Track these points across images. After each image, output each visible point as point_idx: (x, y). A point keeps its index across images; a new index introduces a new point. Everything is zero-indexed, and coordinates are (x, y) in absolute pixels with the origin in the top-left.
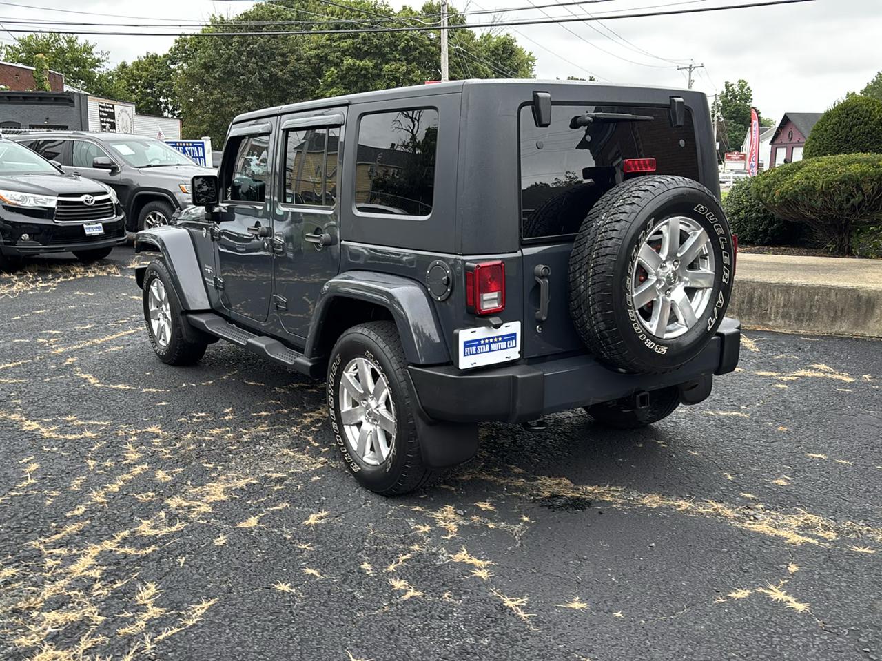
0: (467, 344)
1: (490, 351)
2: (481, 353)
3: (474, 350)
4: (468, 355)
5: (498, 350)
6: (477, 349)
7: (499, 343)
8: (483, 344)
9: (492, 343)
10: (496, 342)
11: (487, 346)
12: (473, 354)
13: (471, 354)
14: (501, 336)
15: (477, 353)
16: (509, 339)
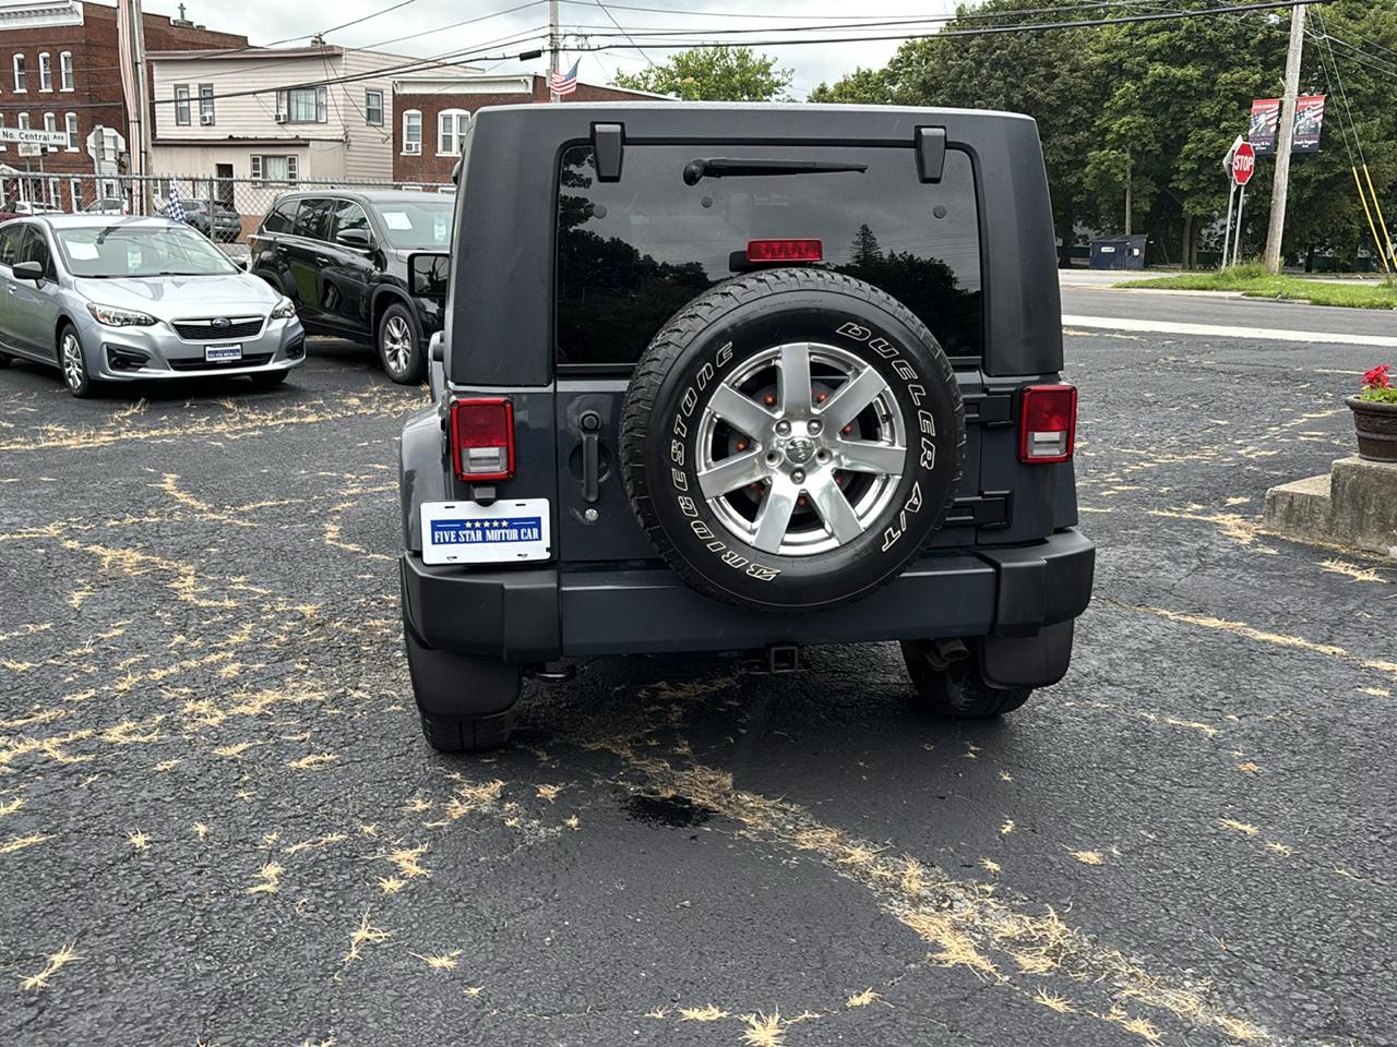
0: (435, 525)
1: (484, 540)
2: (465, 542)
3: (453, 536)
4: (439, 543)
5: (501, 541)
6: (457, 536)
7: (503, 531)
8: (469, 529)
9: (487, 528)
10: (495, 528)
11: (479, 533)
12: (450, 542)
13: (445, 542)
14: (507, 520)
15: (458, 542)
16: (526, 527)
